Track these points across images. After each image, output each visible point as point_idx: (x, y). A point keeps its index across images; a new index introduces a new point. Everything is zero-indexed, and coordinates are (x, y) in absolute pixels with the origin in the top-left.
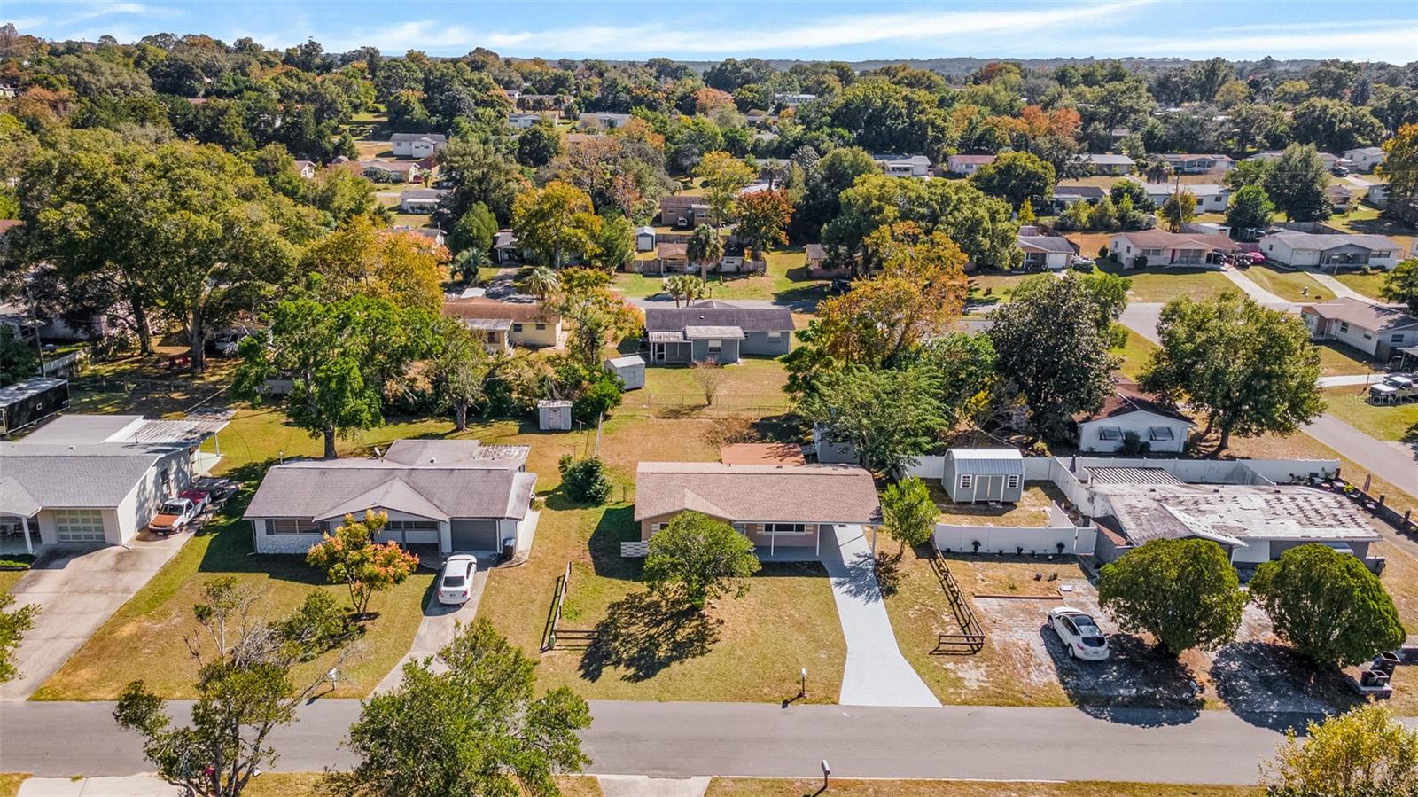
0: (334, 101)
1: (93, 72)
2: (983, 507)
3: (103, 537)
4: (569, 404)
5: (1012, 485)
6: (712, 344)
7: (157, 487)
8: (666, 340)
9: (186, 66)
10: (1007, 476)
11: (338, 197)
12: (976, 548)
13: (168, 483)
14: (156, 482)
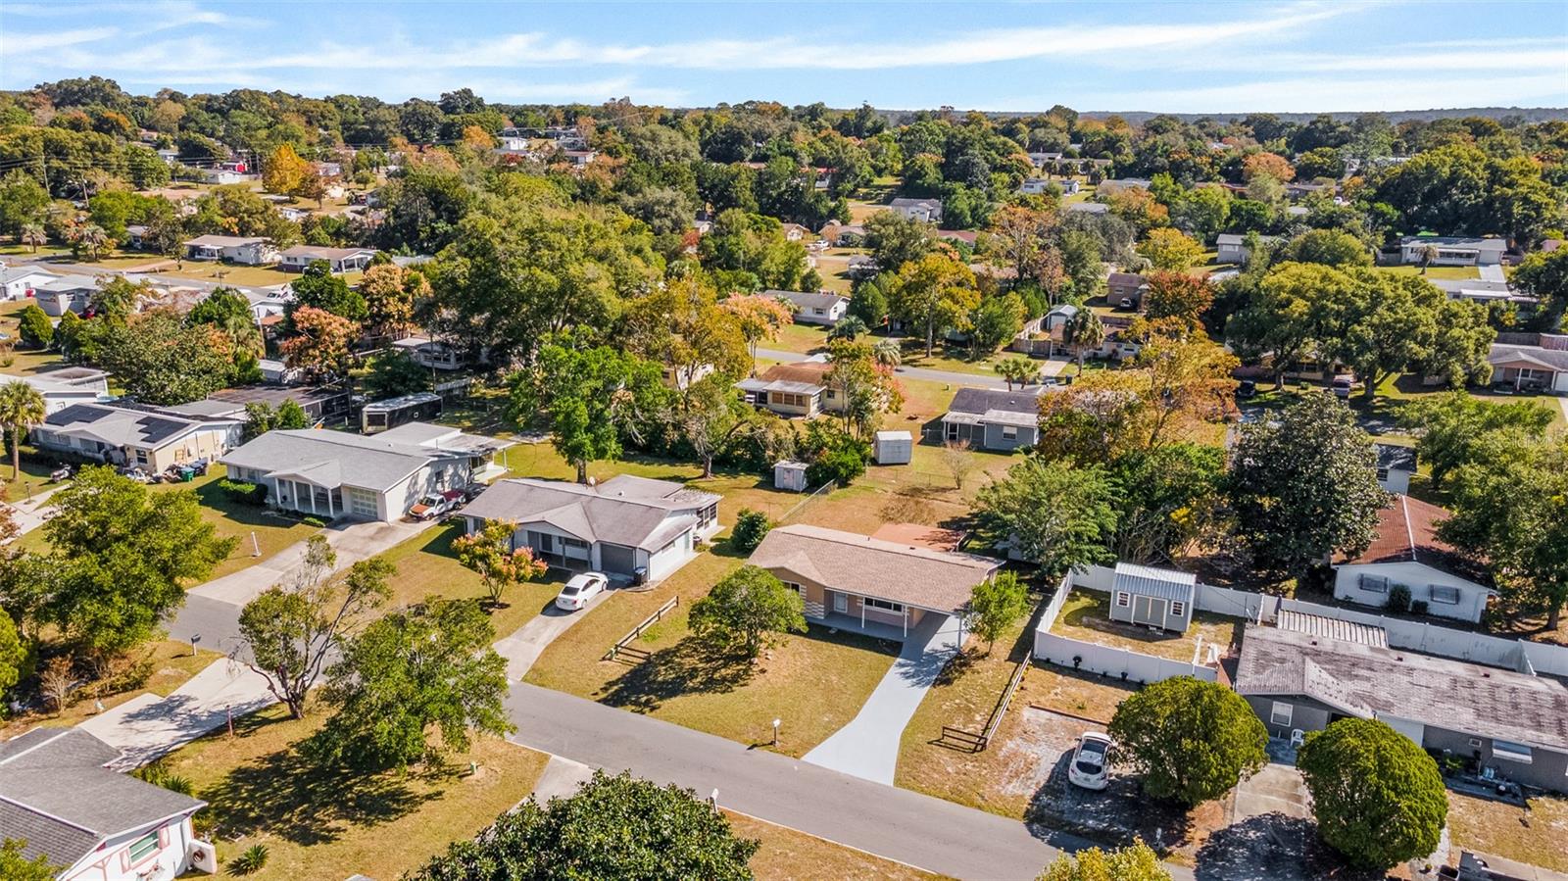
0: (853, 166)
1: (653, 141)
2: (1141, 630)
3: (376, 513)
4: (805, 466)
5: (1177, 612)
6: (1006, 430)
7: (429, 485)
8: (959, 421)
9: (739, 133)
10: (1170, 601)
11: (768, 260)
12: (1077, 664)
13: (442, 482)
14: (429, 480)
